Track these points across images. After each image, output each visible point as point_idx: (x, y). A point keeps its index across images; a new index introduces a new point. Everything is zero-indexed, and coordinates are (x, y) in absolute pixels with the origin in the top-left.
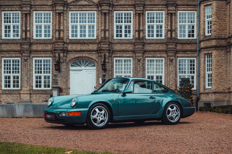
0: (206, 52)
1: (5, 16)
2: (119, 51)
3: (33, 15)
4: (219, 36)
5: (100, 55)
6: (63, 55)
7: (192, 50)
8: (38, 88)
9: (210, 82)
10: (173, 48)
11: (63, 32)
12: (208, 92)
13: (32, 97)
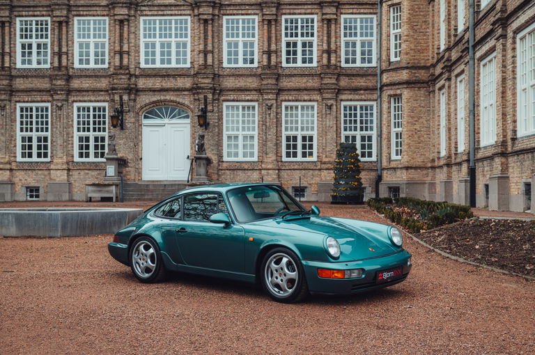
0: (392, 92)
1: (22, 25)
2: (232, 90)
3: (73, 24)
4: (414, 63)
5: (197, 98)
6: (129, 97)
7: (367, 86)
8: (84, 160)
9: (399, 148)
10: (333, 84)
11: (129, 55)
12: (395, 166)
13: (72, 175)
